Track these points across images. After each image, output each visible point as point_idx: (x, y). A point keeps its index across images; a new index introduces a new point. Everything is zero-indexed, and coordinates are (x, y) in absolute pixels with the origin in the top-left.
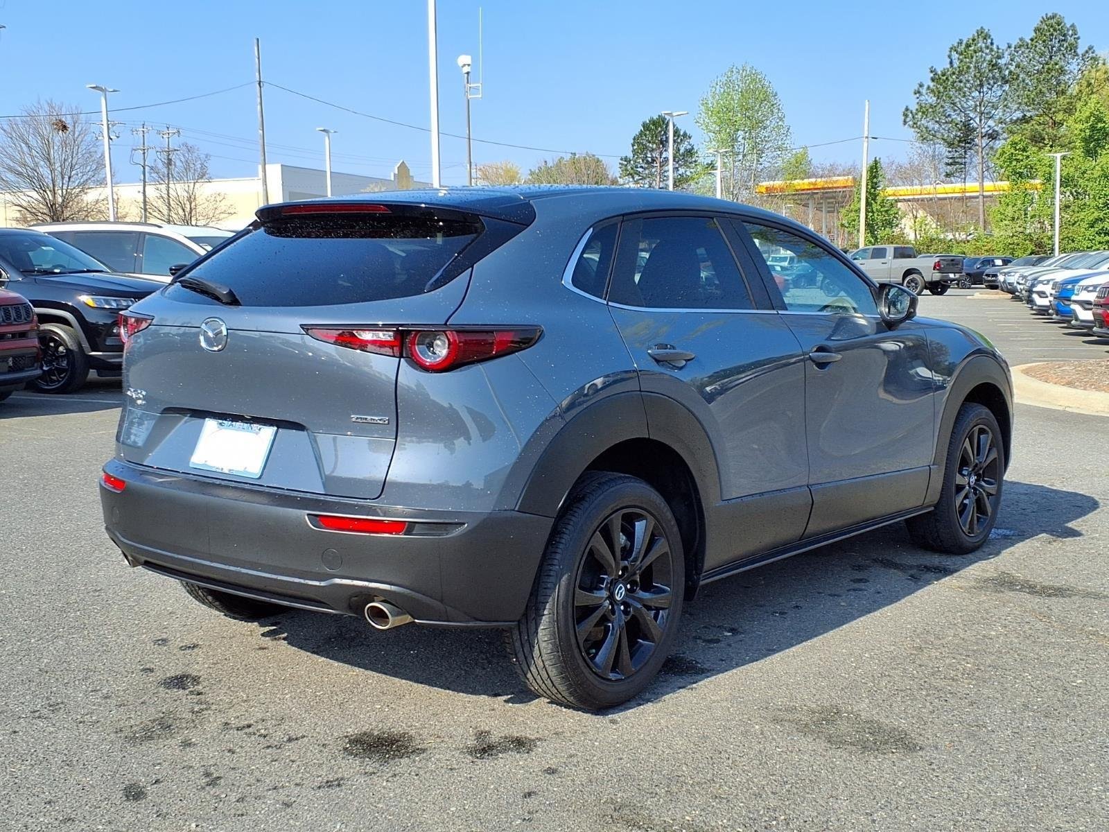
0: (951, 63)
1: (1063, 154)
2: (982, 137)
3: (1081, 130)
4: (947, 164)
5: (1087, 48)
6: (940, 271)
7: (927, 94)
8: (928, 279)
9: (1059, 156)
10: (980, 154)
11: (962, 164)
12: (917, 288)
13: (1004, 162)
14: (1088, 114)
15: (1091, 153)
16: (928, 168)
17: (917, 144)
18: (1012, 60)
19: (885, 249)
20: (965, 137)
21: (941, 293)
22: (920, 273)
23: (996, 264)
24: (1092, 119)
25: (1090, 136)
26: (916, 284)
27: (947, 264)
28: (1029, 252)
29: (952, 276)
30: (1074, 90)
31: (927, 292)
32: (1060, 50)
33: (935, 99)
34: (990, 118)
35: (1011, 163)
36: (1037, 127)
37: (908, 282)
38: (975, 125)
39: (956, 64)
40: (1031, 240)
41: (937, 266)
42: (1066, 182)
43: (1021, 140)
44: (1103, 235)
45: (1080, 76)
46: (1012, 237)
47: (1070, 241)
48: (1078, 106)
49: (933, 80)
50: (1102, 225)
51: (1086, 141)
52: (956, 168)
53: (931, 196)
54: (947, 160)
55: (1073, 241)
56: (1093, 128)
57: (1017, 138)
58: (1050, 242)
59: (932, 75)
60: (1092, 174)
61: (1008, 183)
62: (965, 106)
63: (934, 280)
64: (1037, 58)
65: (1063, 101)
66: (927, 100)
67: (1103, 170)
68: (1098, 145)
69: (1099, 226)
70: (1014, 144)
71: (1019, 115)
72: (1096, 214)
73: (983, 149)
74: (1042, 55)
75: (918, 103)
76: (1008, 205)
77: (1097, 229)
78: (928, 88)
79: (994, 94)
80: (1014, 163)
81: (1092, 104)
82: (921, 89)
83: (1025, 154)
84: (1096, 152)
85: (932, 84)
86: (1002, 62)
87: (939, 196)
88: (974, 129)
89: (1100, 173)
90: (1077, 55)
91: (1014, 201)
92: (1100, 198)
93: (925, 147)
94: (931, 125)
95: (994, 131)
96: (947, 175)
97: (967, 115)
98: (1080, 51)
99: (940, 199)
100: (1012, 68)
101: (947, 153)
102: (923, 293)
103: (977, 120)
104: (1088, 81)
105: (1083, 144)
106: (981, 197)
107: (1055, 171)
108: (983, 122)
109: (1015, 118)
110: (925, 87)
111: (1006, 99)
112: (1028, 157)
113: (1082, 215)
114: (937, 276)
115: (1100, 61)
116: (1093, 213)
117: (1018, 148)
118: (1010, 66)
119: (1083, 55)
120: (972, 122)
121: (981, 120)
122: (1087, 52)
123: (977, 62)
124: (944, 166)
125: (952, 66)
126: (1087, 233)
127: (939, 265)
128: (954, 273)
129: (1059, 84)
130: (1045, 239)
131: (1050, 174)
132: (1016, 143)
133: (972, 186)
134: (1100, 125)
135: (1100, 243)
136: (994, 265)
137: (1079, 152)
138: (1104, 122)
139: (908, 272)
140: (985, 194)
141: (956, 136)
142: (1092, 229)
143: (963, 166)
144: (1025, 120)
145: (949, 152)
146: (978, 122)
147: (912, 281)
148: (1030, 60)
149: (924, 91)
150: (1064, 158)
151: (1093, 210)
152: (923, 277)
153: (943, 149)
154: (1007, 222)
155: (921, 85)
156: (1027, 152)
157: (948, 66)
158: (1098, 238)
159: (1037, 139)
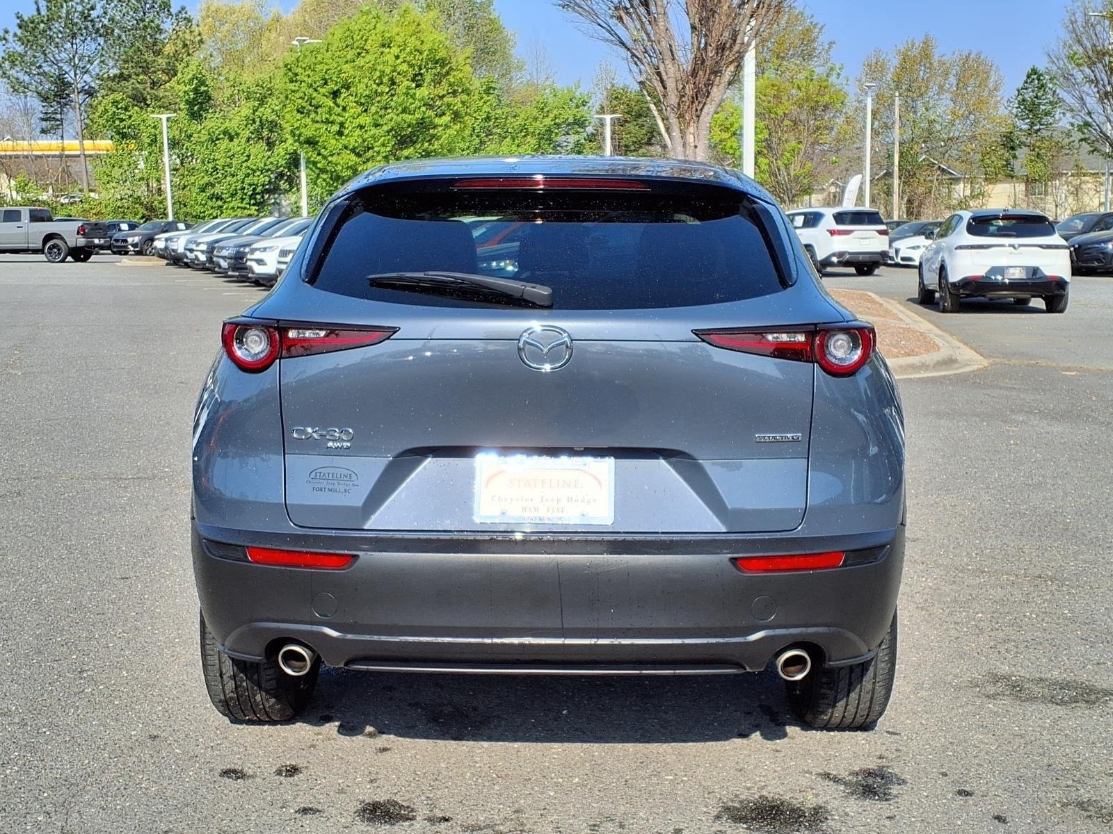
0: (38, 10)
1: (169, 115)
2: (79, 93)
3: (185, 92)
4: (43, 120)
5: (179, 9)
6: (85, 235)
7: (14, 41)
8: (71, 244)
9: (164, 117)
10: (78, 110)
11: (58, 120)
12: (60, 254)
13: (108, 121)
14: (190, 76)
15: (195, 116)
16: (19, 121)
17: (7, 97)
18: (105, 13)
19: (19, 212)
20: (60, 93)
21: (84, 260)
22: (62, 239)
23: (122, 228)
24: (195, 81)
25: (194, 98)
26: (59, 250)
27: (91, 229)
28: (140, 216)
29: (96, 241)
30: (169, 49)
31: (69, 259)
32: (154, 7)
33: (23, 47)
34: (85, 73)
35: (114, 122)
36: (138, 86)
37: (49, 248)
38: (70, 79)
39: (44, 12)
40: (141, 204)
41: (81, 231)
42: (174, 144)
43: (122, 99)
44: (214, 200)
45: (174, 37)
46: (122, 199)
47: (182, 206)
48: (180, 68)
49: (20, 27)
50: (213, 191)
51: (191, 103)
52: (52, 125)
53: (25, 153)
54: (42, 116)
55: (185, 206)
56: (196, 90)
57: (118, 96)
58: (161, 206)
59: (18, 21)
60: (199, 137)
61: (110, 142)
62: (58, 58)
63: (78, 245)
64: (131, 13)
65: (161, 61)
66: (14, 48)
67: (209, 134)
68: (201, 109)
69: (209, 192)
70: (115, 103)
71: (116, 71)
72: (206, 179)
73: (80, 105)
74: (136, 11)
75: (5, 51)
76: (114, 166)
77: (208, 194)
78: (15, 35)
79: (89, 47)
80: (117, 122)
81: (193, 67)
82: (7, 36)
83: (127, 113)
84: (201, 115)
85: (19, 32)
86: (94, 14)
87: (35, 153)
88: (70, 84)
89: (207, 137)
90: (171, 14)
91: (120, 163)
92: (208, 162)
93: (14, 99)
94: (22, 76)
95: (90, 87)
96: (43, 131)
97: (60, 68)
98: (173, 11)
99: (37, 157)
100: (106, 22)
101: (41, 108)
102: (67, 260)
103: (72, 74)
104: (184, 42)
105: (187, 106)
106: (82, 157)
107: (161, 133)
108: (78, 77)
109: (111, 75)
110: (11, 34)
111: (102, 55)
112: (130, 117)
113: (192, 179)
114: (82, 241)
115: (193, 23)
116: (203, 177)
117: (119, 106)
118: (103, 19)
119: (177, 15)
120: (66, 76)
121: (76, 75)
122: (180, 12)
123: (68, 13)
124: (38, 121)
125: (39, 14)
126: (199, 199)
127: (84, 230)
128: (99, 238)
129: (155, 43)
130: (156, 203)
131: (155, 135)
132: (118, 102)
133: (72, 145)
134: (203, 89)
135: (212, 208)
136: (120, 230)
137: (183, 114)
138: (207, 86)
139: (49, 237)
140: (86, 153)
141: (49, 89)
142: (204, 194)
143: (58, 123)
144: (122, 78)
145: (44, 106)
146: (73, 76)
147: (55, 246)
148: (124, 15)
149: (10, 37)
150: (168, 119)
151: (202, 174)
152: (66, 243)
153: (36, 104)
154: (114, 184)
155: (7, 32)
156: (129, 111)
157: (36, 13)
158: (210, 203)
159: (139, 99)
